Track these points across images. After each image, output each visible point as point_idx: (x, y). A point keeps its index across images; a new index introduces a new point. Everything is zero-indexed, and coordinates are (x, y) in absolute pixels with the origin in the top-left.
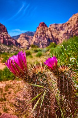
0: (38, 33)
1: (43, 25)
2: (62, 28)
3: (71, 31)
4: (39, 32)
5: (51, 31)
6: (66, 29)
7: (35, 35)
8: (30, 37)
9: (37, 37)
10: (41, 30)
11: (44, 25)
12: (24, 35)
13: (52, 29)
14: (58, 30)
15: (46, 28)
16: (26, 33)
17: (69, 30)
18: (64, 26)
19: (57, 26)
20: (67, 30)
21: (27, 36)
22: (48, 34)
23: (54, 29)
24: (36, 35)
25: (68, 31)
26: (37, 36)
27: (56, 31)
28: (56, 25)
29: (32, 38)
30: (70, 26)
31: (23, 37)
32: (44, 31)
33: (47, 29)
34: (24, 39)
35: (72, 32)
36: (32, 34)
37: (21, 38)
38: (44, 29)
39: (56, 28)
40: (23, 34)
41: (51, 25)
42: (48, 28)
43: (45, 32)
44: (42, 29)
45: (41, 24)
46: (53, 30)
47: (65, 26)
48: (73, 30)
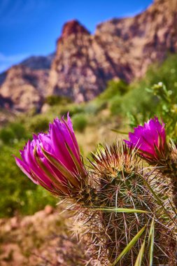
0: (62, 58)
1: (75, 28)
2: (136, 30)
3: (166, 35)
4: (67, 55)
5: (103, 45)
6: (149, 29)
7: (54, 66)
8: (40, 73)
9: (62, 70)
10: (72, 46)
11: (78, 28)
12: (20, 71)
13: (104, 38)
14: (126, 38)
15: (86, 38)
16: (24, 65)
17: (161, 33)
18: (140, 21)
19: (119, 26)
20: (152, 34)
21: (28, 71)
22: (95, 54)
23: (113, 35)
24: (57, 63)
25: (156, 37)
26: (60, 68)
27: (120, 42)
28: (115, 22)
29: (47, 75)
30: (159, 19)
31: (17, 76)
32: (81, 47)
33: (90, 41)
34: (22, 81)
35: (169, 36)
36: (43, 63)
37: (12, 79)
38: (79, 42)
39: (118, 33)
40: (15, 67)
41: (99, 27)
42: (92, 37)
43: (84, 51)
44: (74, 42)
45: (67, 29)
46: (110, 39)
47: (145, 22)
48: (172, 31)
